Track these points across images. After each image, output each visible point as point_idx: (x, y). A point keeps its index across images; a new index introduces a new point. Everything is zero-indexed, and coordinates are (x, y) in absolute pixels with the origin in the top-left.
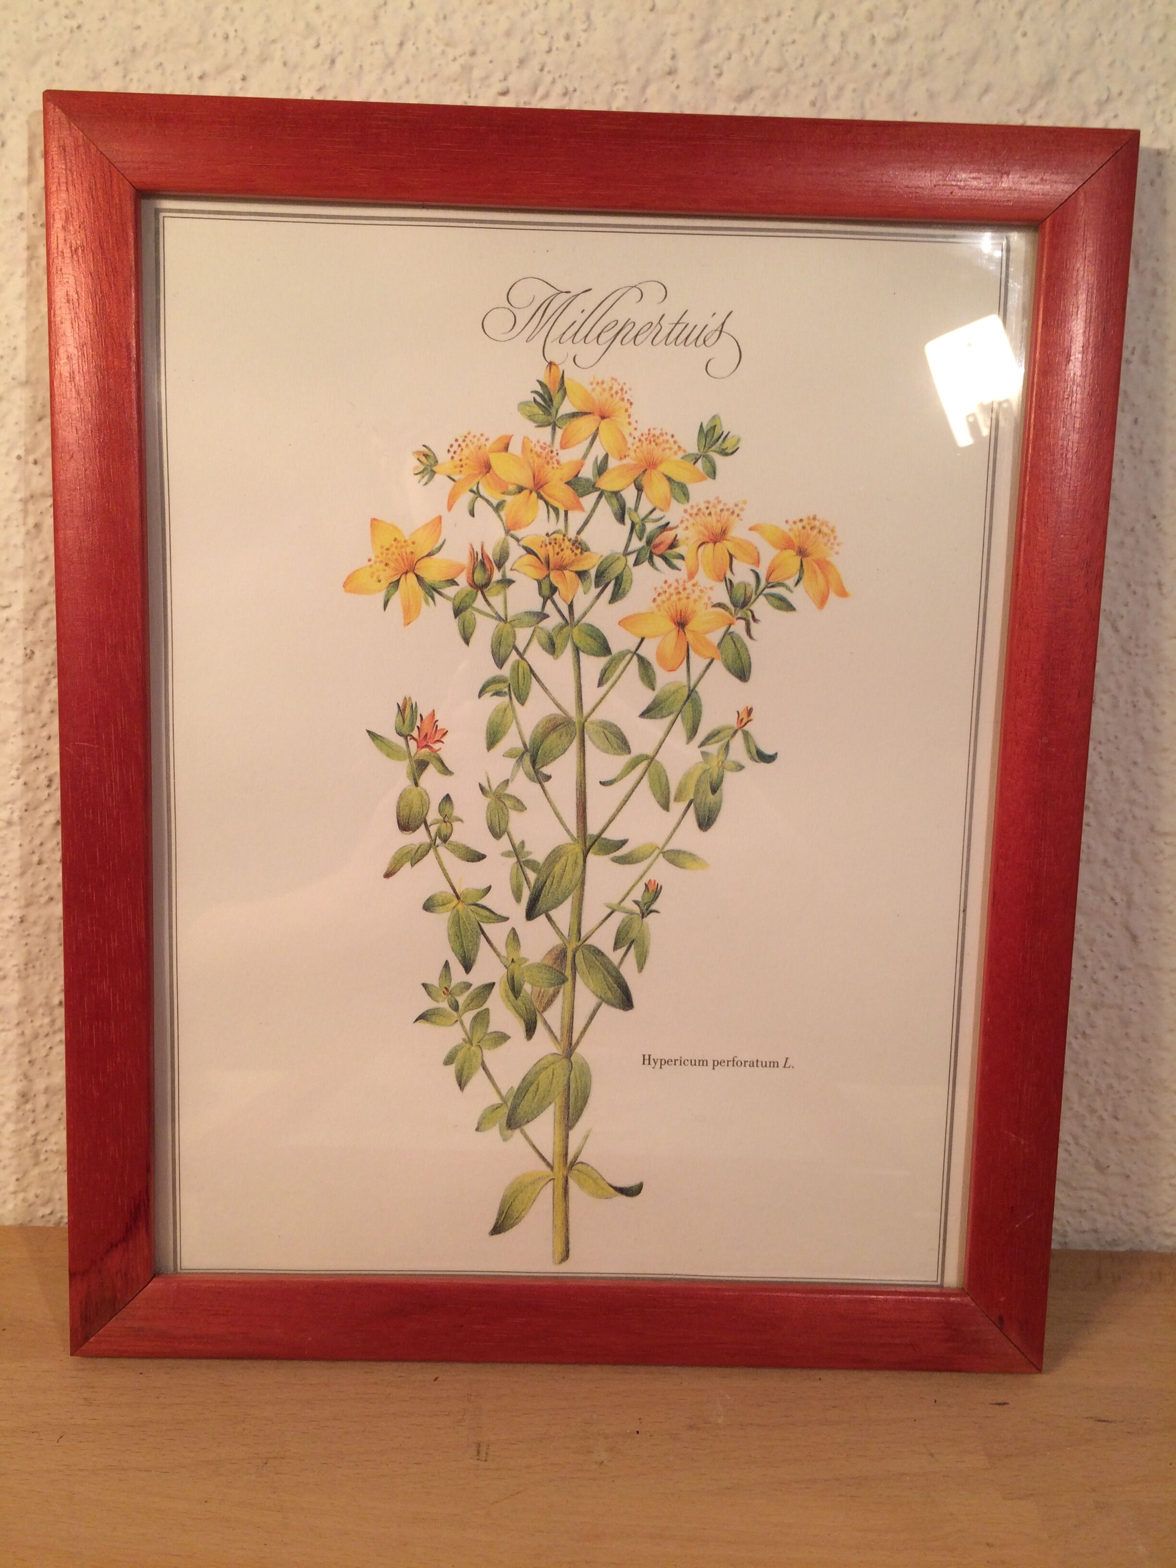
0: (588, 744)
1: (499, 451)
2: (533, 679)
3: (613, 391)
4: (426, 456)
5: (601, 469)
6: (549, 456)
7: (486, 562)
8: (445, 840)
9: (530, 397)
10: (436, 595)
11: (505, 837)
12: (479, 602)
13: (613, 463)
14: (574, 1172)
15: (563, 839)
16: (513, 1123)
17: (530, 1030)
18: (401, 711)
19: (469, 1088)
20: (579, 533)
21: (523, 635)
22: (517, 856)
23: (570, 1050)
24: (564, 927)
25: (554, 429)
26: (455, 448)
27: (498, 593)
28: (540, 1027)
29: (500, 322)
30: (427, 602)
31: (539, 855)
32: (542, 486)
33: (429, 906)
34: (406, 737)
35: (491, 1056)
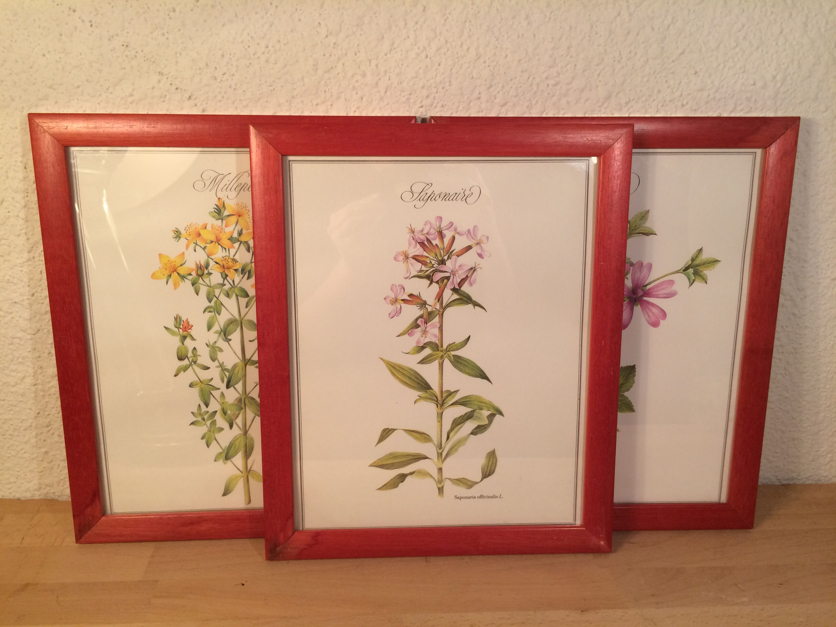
0: (244, 327)
1: (203, 229)
2: (222, 306)
3: (243, 207)
4: (177, 232)
5: (240, 234)
6: (221, 230)
7: (202, 267)
8: (195, 363)
9: (213, 210)
10: (185, 279)
11: (216, 361)
12: (201, 281)
13: (244, 231)
14: (250, 474)
15: (237, 361)
16: (227, 458)
17: (231, 426)
18: (176, 319)
19: (211, 446)
20: (234, 256)
21: (217, 292)
22: (221, 368)
23: (246, 432)
24: (240, 391)
25: (222, 221)
26: (187, 228)
27: (207, 278)
28: (234, 425)
29: (199, 185)
30: (182, 281)
31: (229, 366)
32: (219, 241)
33: (191, 386)
34: (178, 328)
35: (218, 436)
